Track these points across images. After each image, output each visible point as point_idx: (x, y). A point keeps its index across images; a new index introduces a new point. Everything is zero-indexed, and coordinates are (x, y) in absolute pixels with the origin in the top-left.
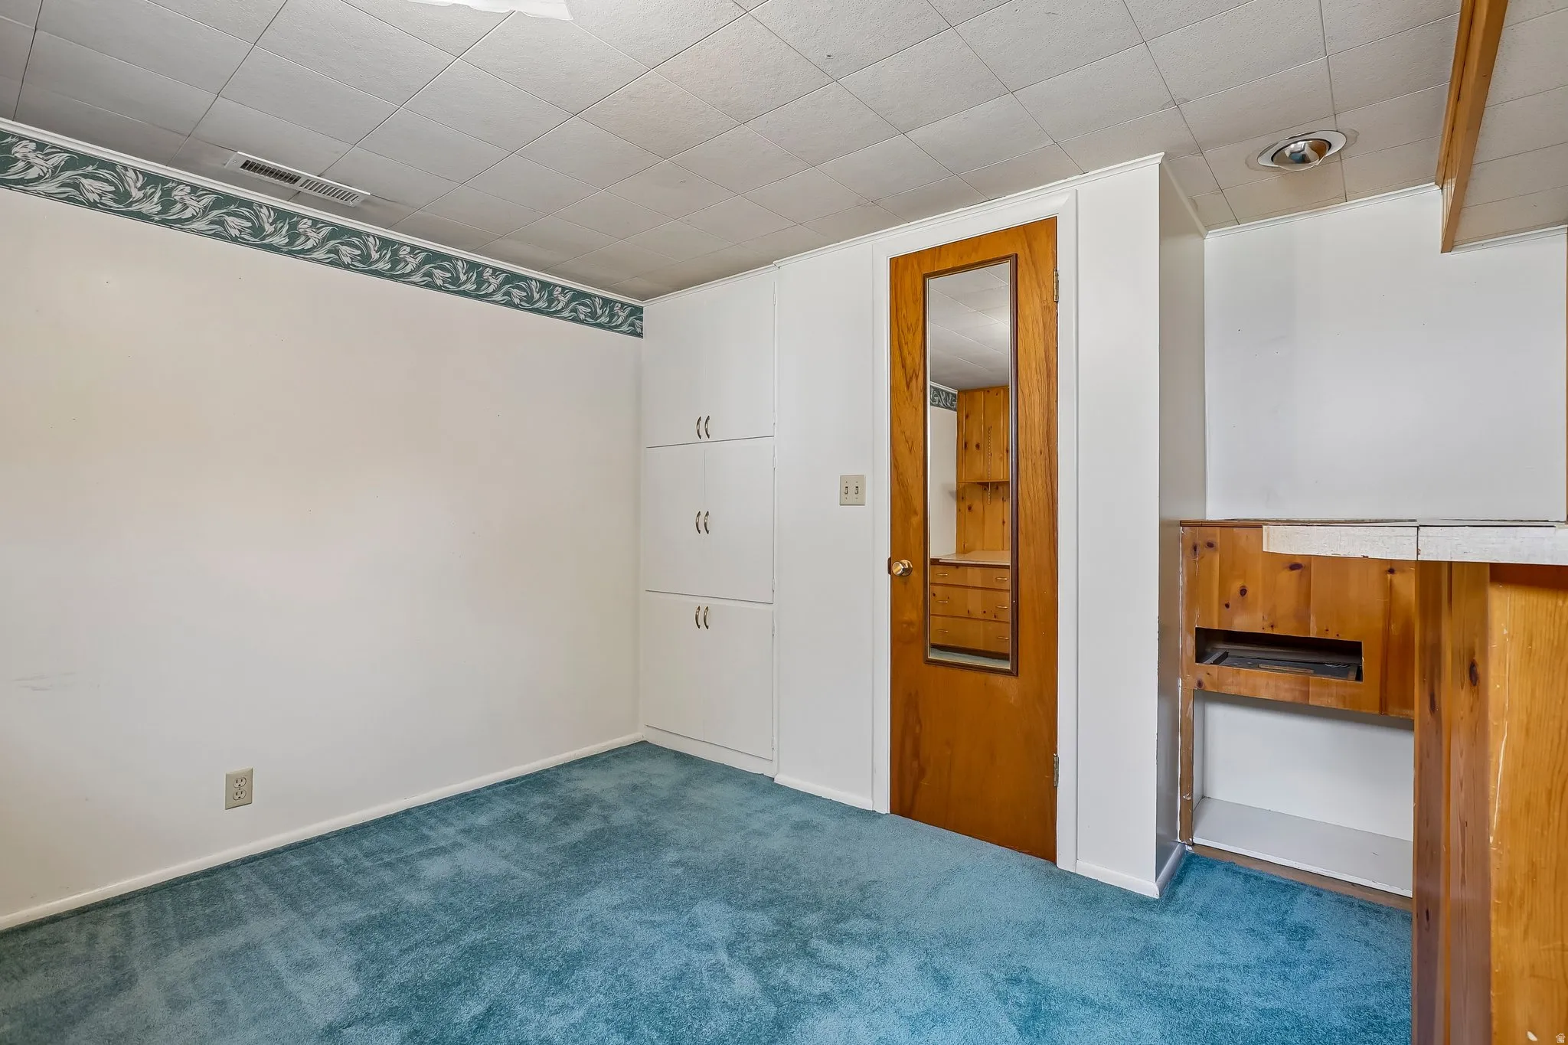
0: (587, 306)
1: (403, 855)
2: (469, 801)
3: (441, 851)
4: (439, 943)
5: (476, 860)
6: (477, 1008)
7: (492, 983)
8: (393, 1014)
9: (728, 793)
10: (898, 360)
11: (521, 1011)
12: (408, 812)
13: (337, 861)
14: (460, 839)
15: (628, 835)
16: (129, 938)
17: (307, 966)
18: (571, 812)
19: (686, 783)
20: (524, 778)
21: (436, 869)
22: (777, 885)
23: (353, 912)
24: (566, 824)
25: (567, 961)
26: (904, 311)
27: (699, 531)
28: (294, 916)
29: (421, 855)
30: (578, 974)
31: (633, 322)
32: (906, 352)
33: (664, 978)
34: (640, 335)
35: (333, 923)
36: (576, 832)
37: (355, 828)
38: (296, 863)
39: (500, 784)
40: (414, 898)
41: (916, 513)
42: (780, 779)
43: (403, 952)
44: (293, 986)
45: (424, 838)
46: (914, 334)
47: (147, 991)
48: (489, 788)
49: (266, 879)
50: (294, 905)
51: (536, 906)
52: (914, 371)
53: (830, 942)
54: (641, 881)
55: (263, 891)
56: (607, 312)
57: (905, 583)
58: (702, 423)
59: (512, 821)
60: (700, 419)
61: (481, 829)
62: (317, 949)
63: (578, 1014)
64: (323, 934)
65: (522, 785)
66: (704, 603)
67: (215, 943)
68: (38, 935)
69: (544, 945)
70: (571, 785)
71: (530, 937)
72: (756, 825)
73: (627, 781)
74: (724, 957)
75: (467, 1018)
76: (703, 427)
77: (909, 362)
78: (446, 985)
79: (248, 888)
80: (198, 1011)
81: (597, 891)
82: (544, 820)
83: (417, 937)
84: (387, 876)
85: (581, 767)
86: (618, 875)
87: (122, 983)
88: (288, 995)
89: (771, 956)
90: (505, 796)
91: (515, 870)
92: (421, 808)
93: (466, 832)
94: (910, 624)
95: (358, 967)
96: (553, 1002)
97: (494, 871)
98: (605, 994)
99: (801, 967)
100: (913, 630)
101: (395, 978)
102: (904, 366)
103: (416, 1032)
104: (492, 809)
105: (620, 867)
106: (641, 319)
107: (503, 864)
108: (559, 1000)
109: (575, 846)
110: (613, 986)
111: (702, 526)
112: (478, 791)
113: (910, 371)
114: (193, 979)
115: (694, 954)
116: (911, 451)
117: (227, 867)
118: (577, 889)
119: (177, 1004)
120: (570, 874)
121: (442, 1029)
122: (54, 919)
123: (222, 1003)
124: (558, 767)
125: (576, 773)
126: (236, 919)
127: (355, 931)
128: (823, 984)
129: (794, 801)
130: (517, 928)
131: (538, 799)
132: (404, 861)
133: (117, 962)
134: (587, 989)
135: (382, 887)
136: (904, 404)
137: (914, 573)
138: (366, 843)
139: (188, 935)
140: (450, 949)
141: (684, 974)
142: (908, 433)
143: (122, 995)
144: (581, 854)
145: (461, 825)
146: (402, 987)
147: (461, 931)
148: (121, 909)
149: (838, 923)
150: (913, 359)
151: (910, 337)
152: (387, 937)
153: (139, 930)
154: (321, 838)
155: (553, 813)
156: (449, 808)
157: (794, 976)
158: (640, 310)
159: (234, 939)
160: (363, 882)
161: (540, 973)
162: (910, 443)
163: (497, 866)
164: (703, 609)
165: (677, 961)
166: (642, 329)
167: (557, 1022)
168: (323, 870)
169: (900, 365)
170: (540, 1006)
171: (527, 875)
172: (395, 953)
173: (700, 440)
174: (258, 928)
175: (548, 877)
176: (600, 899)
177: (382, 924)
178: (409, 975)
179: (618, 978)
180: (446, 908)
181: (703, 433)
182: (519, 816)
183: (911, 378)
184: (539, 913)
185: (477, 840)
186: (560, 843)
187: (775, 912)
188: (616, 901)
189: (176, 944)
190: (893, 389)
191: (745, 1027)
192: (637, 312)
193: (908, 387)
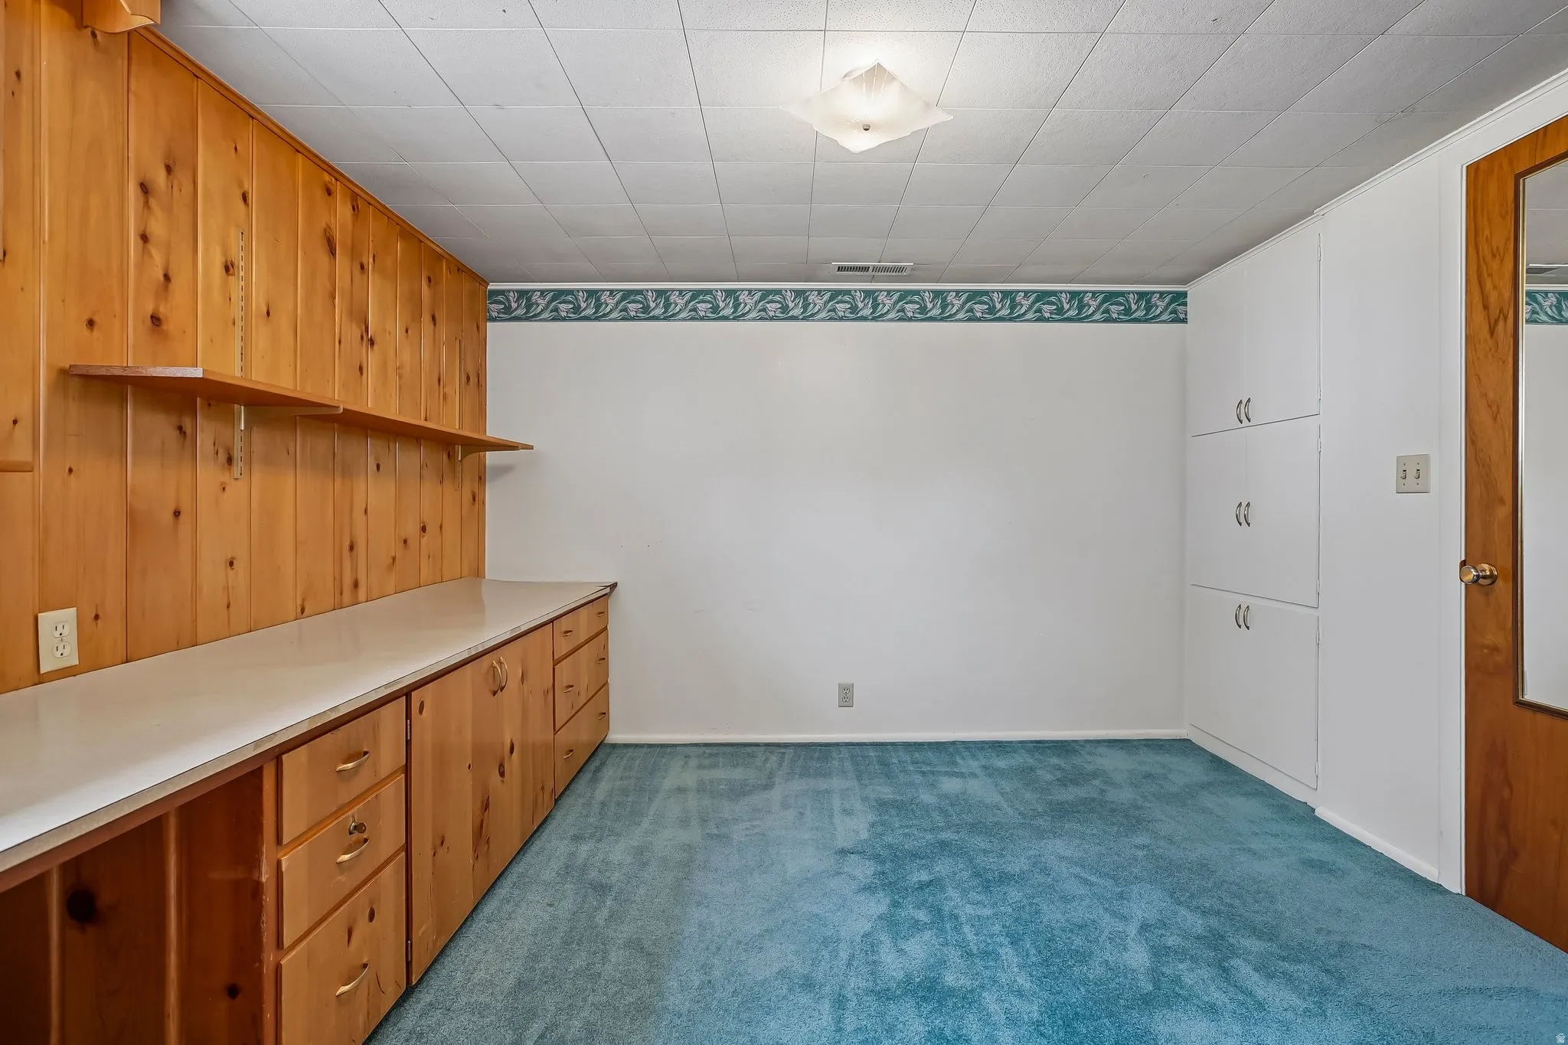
0: (1120, 304)
1: (935, 769)
2: (1000, 747)
3: (961, 775)
4: (925, 830)
5: (980, 789)
6: (924, 877)
7: (943, 867)
8: (877, 858)
9: (1244, 806)
10: (1477, 299)
11: (951, 892)
12: (954, 743)
13: (895, 760)
14: (978, 771)
15: (1113, 811)
16: (780, 765)
17: (847, 812)
18: (1077, 778)
19: (1203, 786)
20: (1052, 741)
21: (950, 785)
22: (1237, 902)
23: (887, 792)
24: (1065, 785)
25: (1001, 877)
26: (1487, 232)
27: (1240, 524)
28: (855, 783)
29: (946, 774)
30: (1005, 889)
31: (1176, 308)
32: (1489, 285)
33: (1067, 921)
34: (1184, 321)
35: (872, 796)
36: (1070, 794)
37: (915, 744)
38: (872, 754)
39: (1031, 742)
40: (927, 797)
41: (1502, 501)
42: (1322, 812)
43: (901, 827)
44: (837, 820)
45: (955, 763)
46: (1502, 260)
47: (776, 794)
48: (1020, 742)
49: (852, 757)
50: (859, 778)
51: (1003, 833)
52: (1501, 311)
53: (1256, 970)
54: (1099, 848)
55: (848, 765)
56: (1143, 305)
57: (1487, 595)
58: (1243, 406)
59: (1023, 771)
60: (1241, 402)
61: (997, 770)
62: (858, 805)
63: (987, 912)
64: (865, 799)
65: (1049, 748)
66: (1244, 601)
67: (812, 783)
68: (749, 750)
69: (991, 860)
70: (1089, 758)
71: (985, 852)
72: (1255, 845)
73: (1145, 769)
74: (1132, 930)
75: (915, 879)
76: (1243, 412)
77: (1493, 297)
78: (914, 856)
79: (841, 760)
80: (791, 814)
81: (1058, 842)
82: (1049, 777)
83: (914, 822)
84: (918, 779)
85: (1108, 747)
86: (1082, 837)
87: (767, 787)
88: (832, 824)
89: (1182, 954)
90: (1029, 751)
91: (1005, 805)
92: (963, 742)
93: (985, 768)
94: (1495, 649)
95: (873, 825)
96: (973, 895)
97: (988, 801)
98: (1014, 910)
99: (1205, 973)
100: (1499, 658)
101: (889, 839)
102: (1486, 307)
103: (884, 873)
104: (1012, 758)
105: (1088, 831)
106: (1185, 304)
107: (997, 798)
108: (979, 898)
109: (1061, 803)
110: (1024, 907)
111: (1243, 518)
112: (1011, 742)
113: (1494, 311)
114: (796, 796)
115: (1107, 916)
116: (1495, 419)
117: (837, 744)
118: (1040, 834)
119: (785, 806)
120: (1043, 823)
121: (899, 878)
122: (757, 745)
123: (802, 814)
124: (1087, 741)
125: (1102, 750)
126: (827, 775)
127: (882, 805)
128: (1218, 997)
129: (1325, 839)
130: (980, 842)
131: (1055, 760)
132: (933, 773)
133: (771, 776)
134: (1004, 900)
135: (911, 784)
136: (1486, 356)
137: (1500, 583)
138: (917, 755)
139: (805, 773)
140: (929, 836)
141: (1086, 926)
142: (1491, 395)
143: (766, 791)
144: (1062, 811)
145: (984, 762)
146: (890, 846)
147: (942, 829)
148: (783, 750)
149: (1283, 960)
150: (1500, 295)
151: (1495, 265)
152: (898, 814)
153: (785, 763)
154: (893, 744)
155: (1059, 774)
156: (982, 748)
157: (1194, 976)
158: (1185, 294)
159: (822, 784)
160: (902, 778)
161: (977, 875)
162: (1494, 408)
163: (993, 797)
164: (1243, 608)
165: (1087, 915)
166: (1186, 315)
167: (969, 909)
168: (884, 764)
169: (1480, 306)
170: (964, 893)
171: (1010, 811)
172: (897, 825)
173: (1240, 425)
174: (836, 783)
175: (1025, 818)
176: (1057, 849)
177: (899, 806)
178: (897, 841)
179: (1030, 904)
180: (943, 812)
181: (1243, 417)
182: (1032, 769)
183: (1496, 321)
184: (1002, 839)
185: (990, 776)
186: (1050, 797)
187: (1214, 922)
188: (1068, 853)
189: (797, 776)
190: (1470, 340)
191: (1112, 985)
192: (1180, 298)
193: (1492, 332)
